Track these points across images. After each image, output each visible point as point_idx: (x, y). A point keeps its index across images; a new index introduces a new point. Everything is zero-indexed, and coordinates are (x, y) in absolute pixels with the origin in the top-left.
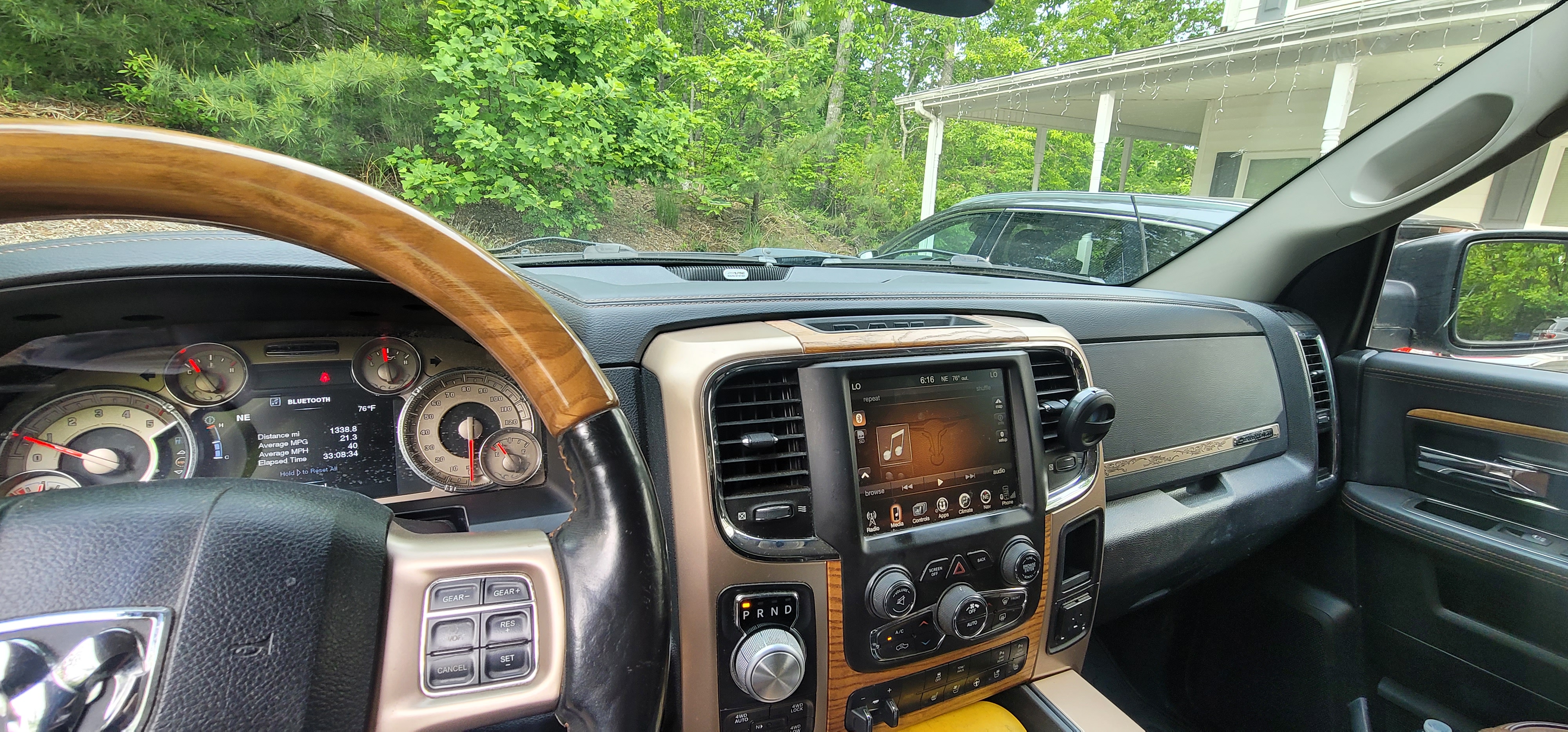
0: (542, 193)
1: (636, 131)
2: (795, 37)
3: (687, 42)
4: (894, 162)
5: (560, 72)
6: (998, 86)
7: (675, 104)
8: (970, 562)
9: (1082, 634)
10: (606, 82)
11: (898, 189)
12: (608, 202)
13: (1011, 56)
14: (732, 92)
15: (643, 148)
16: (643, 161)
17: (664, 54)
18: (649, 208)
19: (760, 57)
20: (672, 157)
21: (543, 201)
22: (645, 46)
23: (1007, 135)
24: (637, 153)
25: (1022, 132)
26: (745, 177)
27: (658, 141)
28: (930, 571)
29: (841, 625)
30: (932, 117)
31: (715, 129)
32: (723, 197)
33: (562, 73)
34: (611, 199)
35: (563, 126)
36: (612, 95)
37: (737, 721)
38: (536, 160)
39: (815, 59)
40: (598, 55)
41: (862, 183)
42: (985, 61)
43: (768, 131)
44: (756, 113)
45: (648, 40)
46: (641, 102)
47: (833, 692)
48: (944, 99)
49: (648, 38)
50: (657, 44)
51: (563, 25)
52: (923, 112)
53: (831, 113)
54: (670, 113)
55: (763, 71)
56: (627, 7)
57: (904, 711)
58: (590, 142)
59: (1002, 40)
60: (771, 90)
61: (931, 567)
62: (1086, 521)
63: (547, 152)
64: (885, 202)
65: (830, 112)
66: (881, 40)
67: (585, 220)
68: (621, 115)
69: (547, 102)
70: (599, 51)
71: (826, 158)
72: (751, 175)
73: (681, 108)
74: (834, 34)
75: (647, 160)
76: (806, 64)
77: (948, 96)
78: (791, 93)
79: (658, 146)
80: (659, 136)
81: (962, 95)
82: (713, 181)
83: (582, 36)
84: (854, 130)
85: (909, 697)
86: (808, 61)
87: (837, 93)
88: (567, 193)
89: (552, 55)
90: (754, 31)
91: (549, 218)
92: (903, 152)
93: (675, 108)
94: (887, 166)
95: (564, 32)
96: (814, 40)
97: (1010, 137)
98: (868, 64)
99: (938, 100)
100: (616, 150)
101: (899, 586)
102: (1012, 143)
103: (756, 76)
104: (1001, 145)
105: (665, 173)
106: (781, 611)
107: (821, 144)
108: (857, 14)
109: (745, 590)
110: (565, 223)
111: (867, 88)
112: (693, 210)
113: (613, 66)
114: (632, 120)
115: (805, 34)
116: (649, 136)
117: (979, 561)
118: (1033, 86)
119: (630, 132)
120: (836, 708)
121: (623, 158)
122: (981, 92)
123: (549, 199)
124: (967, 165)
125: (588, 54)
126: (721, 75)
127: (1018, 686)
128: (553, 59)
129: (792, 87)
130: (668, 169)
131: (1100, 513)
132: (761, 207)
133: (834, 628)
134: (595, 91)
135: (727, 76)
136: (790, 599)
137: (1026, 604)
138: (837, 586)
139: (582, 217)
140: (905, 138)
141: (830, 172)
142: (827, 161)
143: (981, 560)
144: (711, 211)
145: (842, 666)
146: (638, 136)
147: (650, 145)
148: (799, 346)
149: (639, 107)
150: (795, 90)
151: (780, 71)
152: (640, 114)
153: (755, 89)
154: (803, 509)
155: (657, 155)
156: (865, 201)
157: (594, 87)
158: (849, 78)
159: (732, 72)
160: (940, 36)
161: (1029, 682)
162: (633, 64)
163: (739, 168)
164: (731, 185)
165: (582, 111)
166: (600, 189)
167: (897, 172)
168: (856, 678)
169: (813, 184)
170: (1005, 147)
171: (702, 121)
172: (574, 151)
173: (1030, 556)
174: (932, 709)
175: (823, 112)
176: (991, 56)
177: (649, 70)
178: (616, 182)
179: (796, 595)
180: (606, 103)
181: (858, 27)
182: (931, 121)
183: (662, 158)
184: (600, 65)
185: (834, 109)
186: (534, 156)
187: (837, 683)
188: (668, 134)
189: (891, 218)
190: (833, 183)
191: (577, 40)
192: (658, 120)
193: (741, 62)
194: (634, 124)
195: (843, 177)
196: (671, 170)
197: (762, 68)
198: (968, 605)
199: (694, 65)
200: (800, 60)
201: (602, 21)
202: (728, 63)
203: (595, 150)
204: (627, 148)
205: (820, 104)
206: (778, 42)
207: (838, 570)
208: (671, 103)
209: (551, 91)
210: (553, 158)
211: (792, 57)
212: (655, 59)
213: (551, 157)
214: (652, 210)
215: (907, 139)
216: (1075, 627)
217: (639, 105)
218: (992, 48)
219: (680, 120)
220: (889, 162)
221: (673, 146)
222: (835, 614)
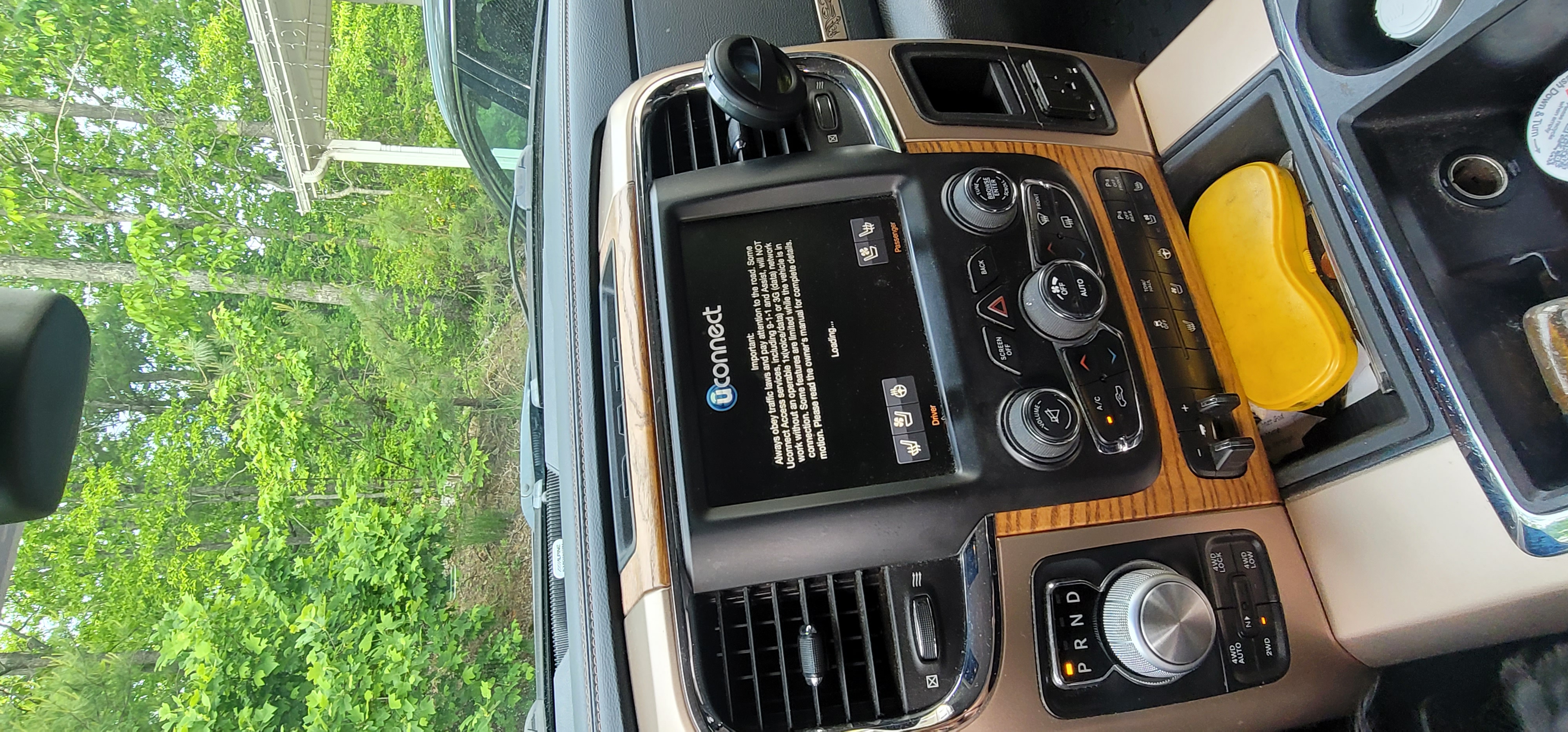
0: (471, 709)
1: (375, 581)
2: (220, 358)
3: (240, 507)
4: (397, 207)
5: (293, 696)
6: (272, 63)
7: (331, 527)
8: (987, 287)
9: (1084, 70)
10: (303, 632)
11: (438, 200)
12: (479, 615)
13: (227, 39)
14: (307, 446)
15: (398, 570)
16: (417, 568)
17: (257, 549)
18: (485, 553)
19: (251, 411)
20: (409, 529)
21: (482, 708)
22: (247, 576)
23: (347, 42)
24: (406, 578)
25: (341, 20)
26: (431, 423)
27: (386, 550)
28: (1004, 358)
29: (1093, 504)
30: (324, 158)
31: (363, 468)
32: (463, 449)
33: (295, 693)
34: (475, 610)
35: (371, 689)
36: (322, 622)
37: (1242, 661)
38: (423, 722)
39: (250, 330)
40: (264, 645)
41: (430, 251)
42: (239, 78)
43: (362, 388)
44: (337, 409)
45: (237, 574)
46: (330, 576)
47: (1191, 504)
48: (297, 142)
49: (235, 572)
50: (242, 561)
51: (222, 698)
52: (319, 170)
53: (330, 298)
54: (344, 535)
55: (273, 404)
56: (190, 607)
57: (1215, 385)
58: (392, 649)
59: (204, 52)
60: (300, 390)
61: (997, 356)
62: (914, 76)
63: (410, 708)
64: (457, 218)
65: (330, 300)
66: (217, 231)
67: (507, 646)
68: (352, 603)
69: (337, 713)
70: (258, 644)
71: (398, 303)
72: (429, 413)
73: (336, 519)
74: (212, 300)
75: (415, 563)
76: (259, 342)
77: (291, 136)
78: (303, 361)
79: (394, 549)
80: (379, 549)
81: (290, 115)
82: (440, 466)
83: (236, 669)
84: (353, 264)
85: (1193, 373)
86: (253, 339)
87: (299, 291)
88: (469, 673)
89: (268, 711)
90: (217, 414)
91: (507, 697)
92: (382, 192)
93: (337, 527)
94: (404, 217)
95: (233, 695)
96: (222, 332)
97: (349, 37)
98: (254, 244)
99: (299, 151)
100: (403, 608)
101: (1030, 416)
102: (359, 34)
103: (281, 414)
104: (364, 51)
105: (433, 537)
106: (1075, 609)
107: (378, 315)
108: (180, 268)
109: (1046, 670)
110: (513, 674)
111: (291, 246)
112: (484, 491)
113: (279, 622)
114: (358, 588)
115: (214, 344)
116: (380, 564)
117: (984, 272)
118: (269, 11)
119: (376, 590)
120: (1215, 497)
121: (415, 599)
122: (283, 88)
123: (480, 700)
124: (396, 99)
125: (262, 661)
126: (283, 463)
127: (1166, 178)
128: (274, 709)
129: (294, 361)
130: (428, 532)
131: (900, 50)
132: (474, 394)
133: (1098, 516)
134: (317, 646)
135: (283, 456)
136: (1057, 596)
137: (1045, 180)
138: (1034, 516)
139: (504, 651)
140: (361, 191)
141: (417, 296)
142: (402, 300)
143: (983, 269)
144: (484, 466)
145: (1154, 495)
146: (381, 578)
147: (393, 561)
148: (658, 595)
149: (338, 580)
150: (298, 357)
151: (271, 379)
152: (349, 577)
153: (300, 414)
154: (917, 578)
155: (407, 550)
156: (456, 246)
157: (312, 648)
158: (276, 276)
159: (277, 449)
160: (205, 144)
161: (1160, 160)
162: (274, 592)
163: (418, 430)
164: (444, 440)
165: (348, 664)
166: (460, 627)
167: (411, 201)
168: (1169, 467)
169: (436, 320)
170: (365, 45)
171: (354, 488)
172: (407, 670)
173: (973, 187)
174: (1207, 328)
175: (327, 311)
176: (229, 69)
177: (282, 569)
178: (449, 604)
179: (1051, 586)
180: (335, 627)
181: (198, 265)
182: (331, 159)
183: (410, 543)
184: (279, 641)
185: (324, 295)
186: (419, 725)
187: (1179, 500)
188: (375, 536)
189: (481, 208)
190: (433, 292)
191: (243, 675)
192: (355, 551)
193: (261, 437)
194: (364, 584)
195: (424, 279)
196: (429, 528)
197: (268, 406)
198: (1054, 296)
199: (271, 503)
200: (254, 351)
201: (214, 641)
202: (264, 454)
203: (403, 640)
204: (399, 593)
205: (318, 318)
206: (227, 384)
207: (1009, 518)
208: (330, 534)
209: (321, 710)
210: (420, 699)
211: (249, 363)
212: (265, 561)
213: (419, 702)
214: (488, 549)
215: (362, 187)
216: (1074, 88)
217: (335, 578)
218: (216, 67)
219: (354, 520)
220: (398, 214)
221: (393, 527)
222: (1076, 516)
